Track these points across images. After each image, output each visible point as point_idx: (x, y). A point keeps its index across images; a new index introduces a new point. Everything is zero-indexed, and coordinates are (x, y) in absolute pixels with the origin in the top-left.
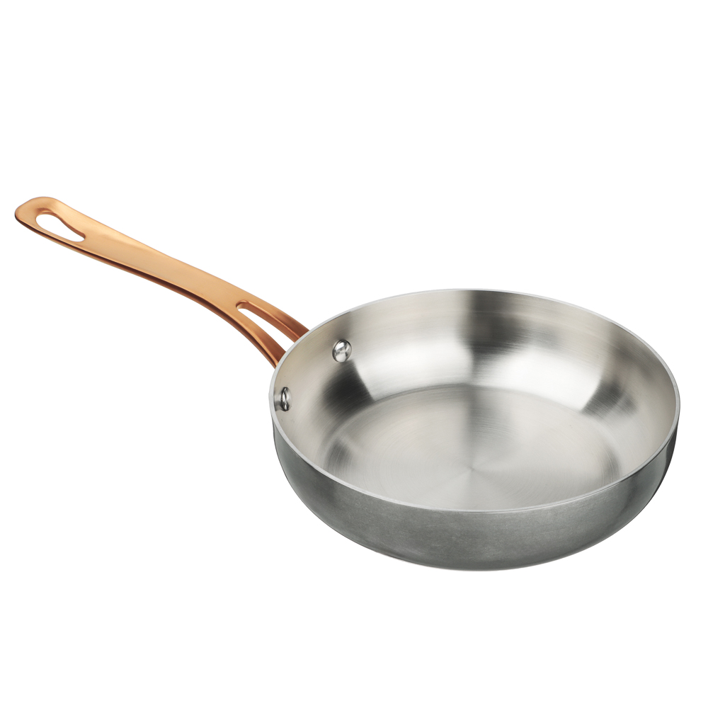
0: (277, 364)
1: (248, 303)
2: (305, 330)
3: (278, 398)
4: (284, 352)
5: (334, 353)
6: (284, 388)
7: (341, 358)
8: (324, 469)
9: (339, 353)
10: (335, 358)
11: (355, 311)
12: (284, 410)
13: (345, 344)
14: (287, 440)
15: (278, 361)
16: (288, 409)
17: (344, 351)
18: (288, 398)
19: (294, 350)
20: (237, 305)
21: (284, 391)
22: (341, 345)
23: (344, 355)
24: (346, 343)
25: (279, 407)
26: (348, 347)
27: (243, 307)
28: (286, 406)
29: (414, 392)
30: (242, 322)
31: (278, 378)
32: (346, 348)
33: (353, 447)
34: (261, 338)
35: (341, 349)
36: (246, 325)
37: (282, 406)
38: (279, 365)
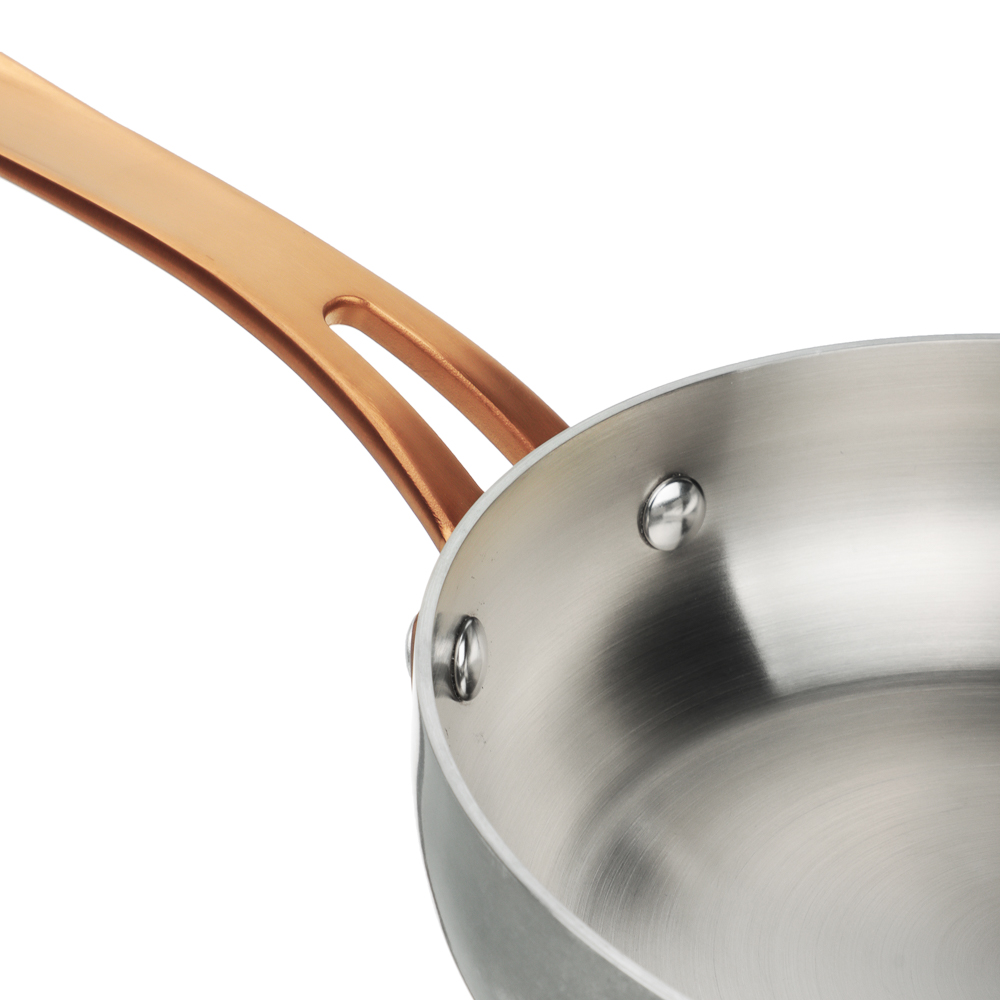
0: (446, 532)
1: (365, 306)
2: (558, 426)
3: (443, 650)
4: (474, 493)
5: (644, 516)
6: (465, 619)
7: (664, 535)
8: (577, 913)
9: (660, 517)
10: (644, 535)
11: (751, 372)
12: (457, 697)
13: (685, 490)
14: (473, 809)
15: (455, 520)
16: (469, 696)
17: (677, 512)
18: (474, 656)
19: (510, 492)
20: (327, 309)
21: (464, 629)
22: (671, 491)
23: (677, 526)
24: (689, 482)
25: (443, 685)
26: (694, 501)
27: (346, 321)
28: (463, 684)
29: (904, 684)
30: (339, 369)
31: (452, 579)
32: (685, 503)
33: (679, 860)
34: (399, 434)
35: (669, 505)
36: (353, 383)
37: (453, 683)
38: (455, 536)
